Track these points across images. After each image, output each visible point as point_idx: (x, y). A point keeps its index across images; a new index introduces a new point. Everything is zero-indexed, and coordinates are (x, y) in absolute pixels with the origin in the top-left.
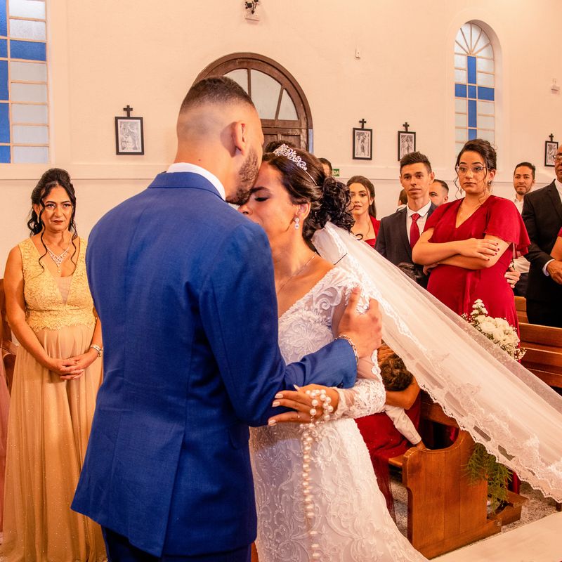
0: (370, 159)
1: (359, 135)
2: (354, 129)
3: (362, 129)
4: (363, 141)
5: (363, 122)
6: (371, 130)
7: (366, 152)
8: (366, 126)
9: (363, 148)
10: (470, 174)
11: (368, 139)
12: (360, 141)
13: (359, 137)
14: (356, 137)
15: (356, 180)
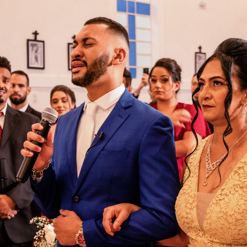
0: (43, 68)
1: (33, 45)
2: (28, 40)
3: (35, 40)
4: (36, 51)
5: (36, 34)
6: (43, 42)
7: (39, 62)
8: (39, 38)
9: (36, 58)
10: (159, 84)
11: (40, 50)
12: (34, 52)
13: (33, 48)
14: (30, 48)
15: (58, 89)
